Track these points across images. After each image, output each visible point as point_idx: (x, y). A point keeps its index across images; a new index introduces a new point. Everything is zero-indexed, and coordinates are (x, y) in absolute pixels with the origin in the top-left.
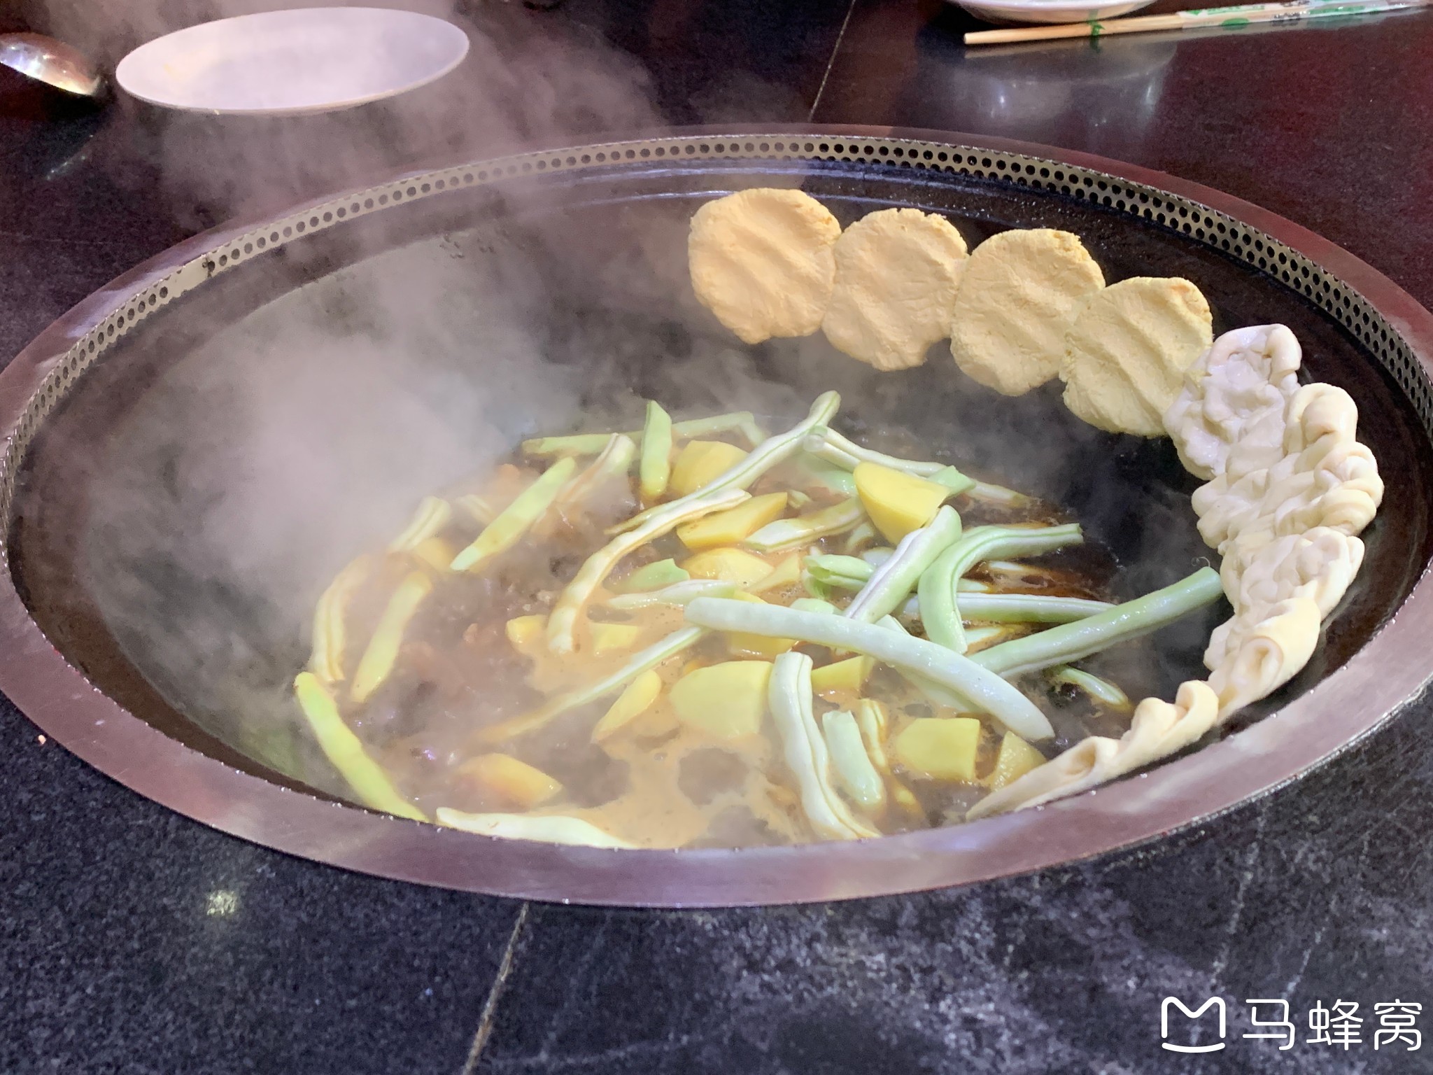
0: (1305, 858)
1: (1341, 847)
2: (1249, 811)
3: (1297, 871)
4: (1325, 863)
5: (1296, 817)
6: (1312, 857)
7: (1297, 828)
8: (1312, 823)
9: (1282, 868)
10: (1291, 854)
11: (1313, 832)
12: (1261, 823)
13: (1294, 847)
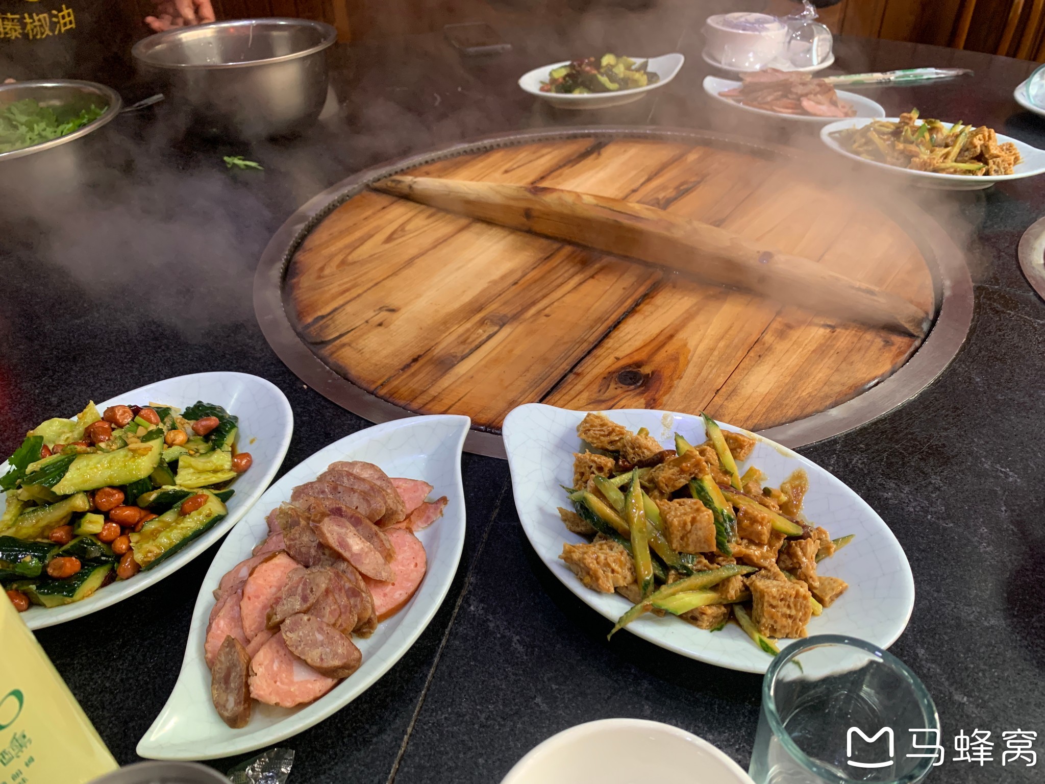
0: (857, 462)
1: (874, 458)
2: (834, 441)
3: (853, 467)
4: (866, 465)
5: (855, 445)
6: (860, 461)
7: (854, 450)
8: (861, 448)
9: (847, 465)
10: (851, 460)
11: (862, 452)
12: (838, 447)
13: (853, 457)
